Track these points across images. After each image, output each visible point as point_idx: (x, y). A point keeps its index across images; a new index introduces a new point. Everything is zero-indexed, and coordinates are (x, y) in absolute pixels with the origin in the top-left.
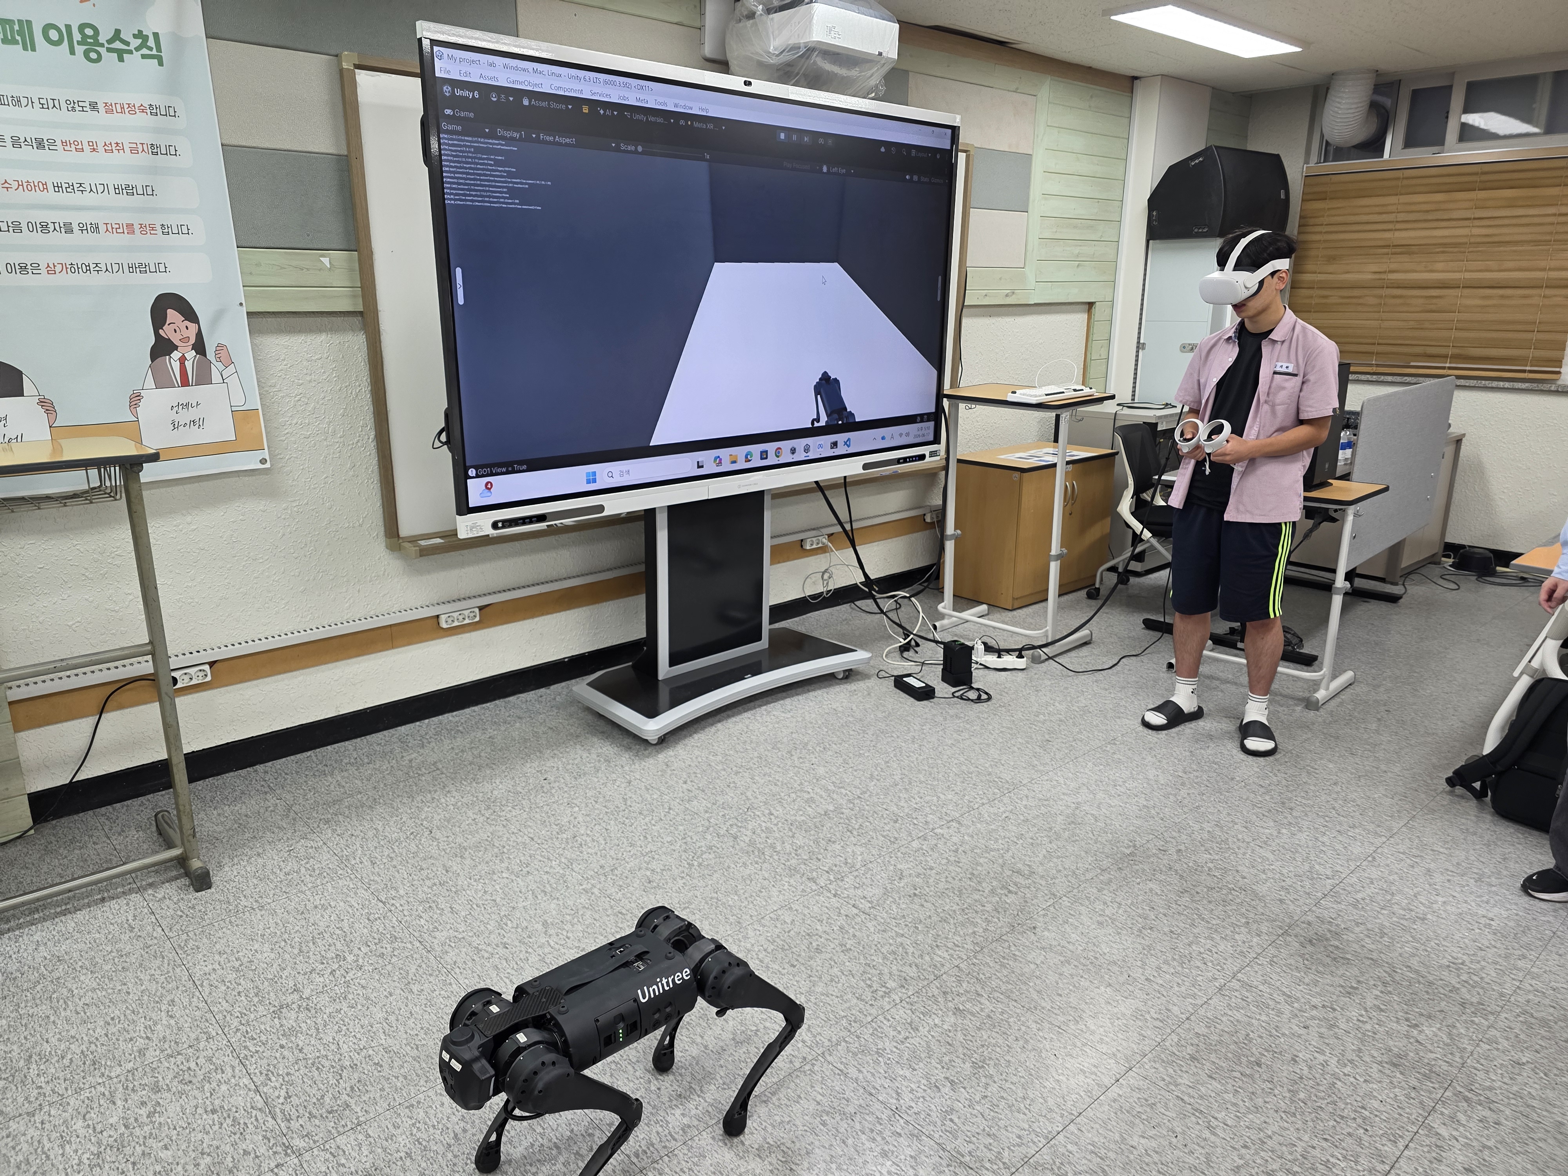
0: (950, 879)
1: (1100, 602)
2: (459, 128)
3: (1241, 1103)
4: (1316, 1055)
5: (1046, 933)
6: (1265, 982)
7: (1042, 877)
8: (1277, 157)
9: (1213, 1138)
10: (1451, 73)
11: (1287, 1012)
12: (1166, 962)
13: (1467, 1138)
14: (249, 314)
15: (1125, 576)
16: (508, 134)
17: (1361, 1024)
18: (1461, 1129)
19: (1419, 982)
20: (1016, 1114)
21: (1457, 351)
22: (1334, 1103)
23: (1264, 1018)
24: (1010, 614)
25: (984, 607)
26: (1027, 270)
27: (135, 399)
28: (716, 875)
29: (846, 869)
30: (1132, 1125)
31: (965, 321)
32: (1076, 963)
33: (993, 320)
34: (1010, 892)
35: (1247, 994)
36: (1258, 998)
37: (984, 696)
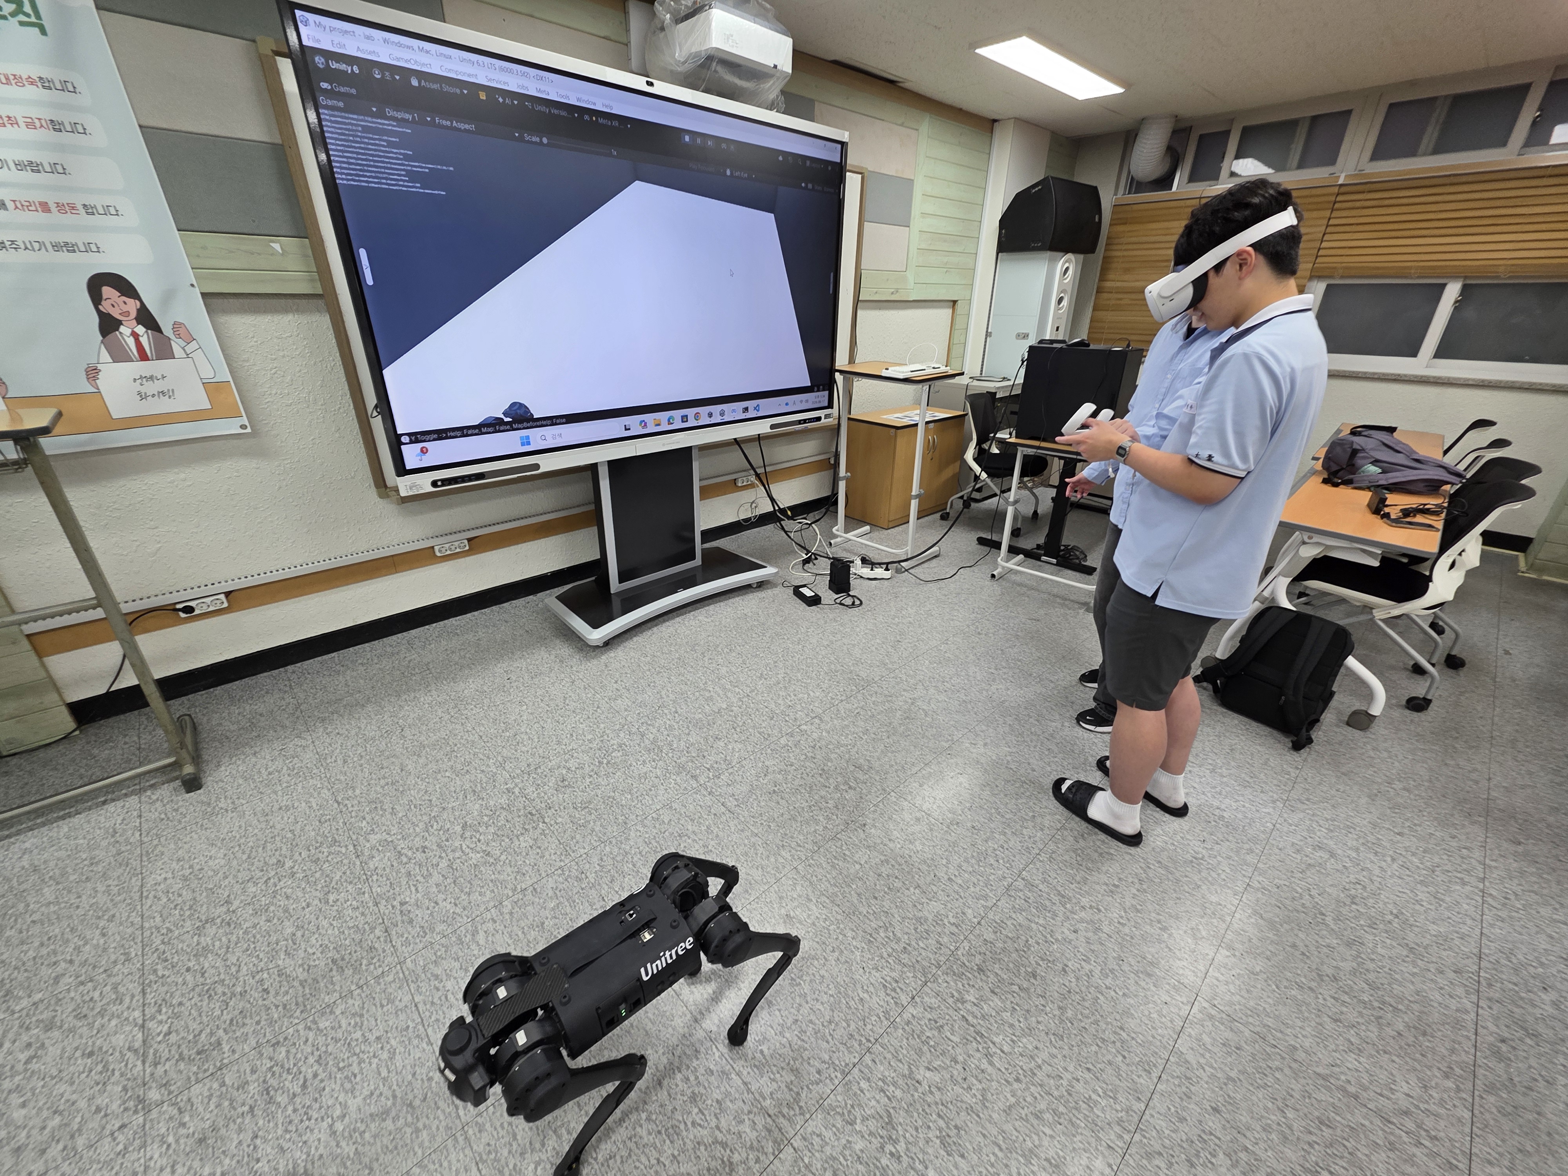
0: (805, 776)
1: (950, 523)
2: (341, 104)
3: (1017, 1023)
4: (1083, 963)
5: (873, 831)
6: (1044, 881)
7: (878, 772)
8: (1096, 188)
9: (990, 1069)
10: (1232, 119)
11: (1061, 914)
12: (966, 860)
13: (1212, 1067)
14: (204, 295)
15: (967, 503)
16: (399, 115)
17: (1121, 927)
18: (1208, 1055)
19: (1168, 879)
20: (820, 1041)
22: (1096, 1022)
23: (1041, 921)
24: (886, 532)
25: (867, 528)
26: (908, 273)
27: (92, 373)
28: (619, 774)
29: (724, 766)
30: (920, 1053)
32: (893, 862)
33: (882, 312)
34: (850, 788)
35: (1030, 894)
36: (1039, 899)
37: (857, 602)
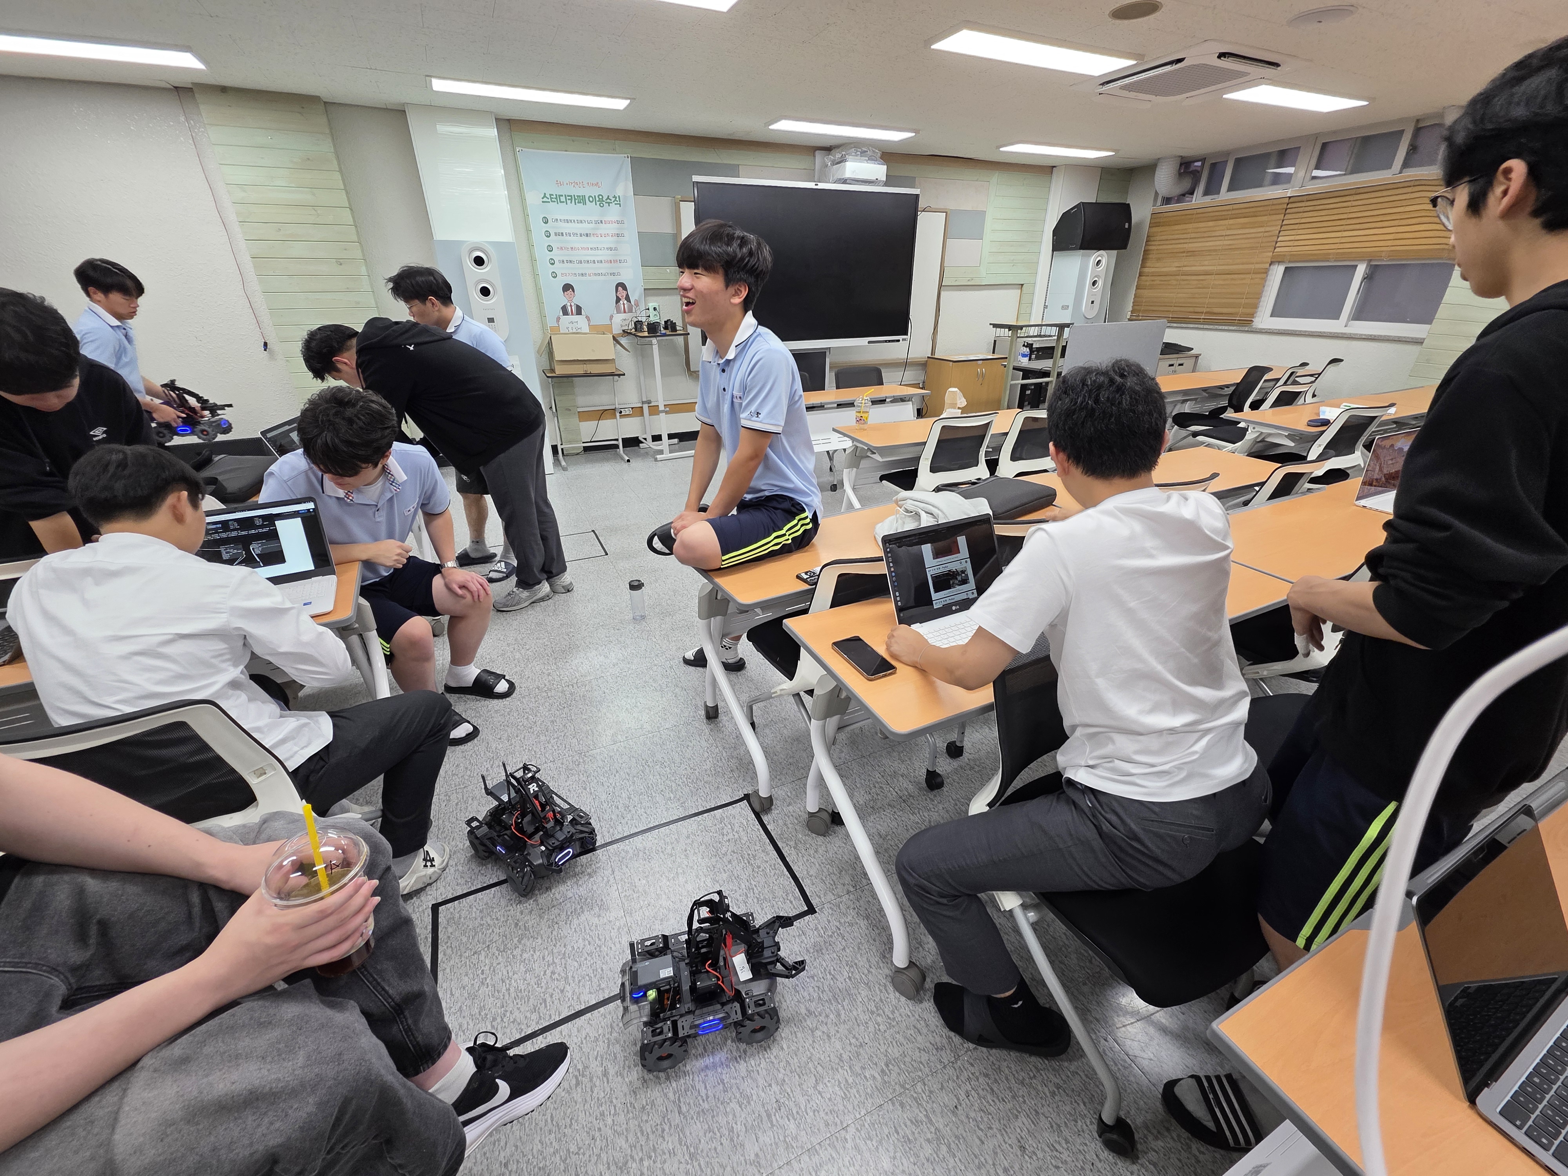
8: (1127, 205)
10: (1228, 154)
14: (644, 289)
21: (1208, 310)
26: (981, 268)
27: (611, 317)
31: (942, 293)
